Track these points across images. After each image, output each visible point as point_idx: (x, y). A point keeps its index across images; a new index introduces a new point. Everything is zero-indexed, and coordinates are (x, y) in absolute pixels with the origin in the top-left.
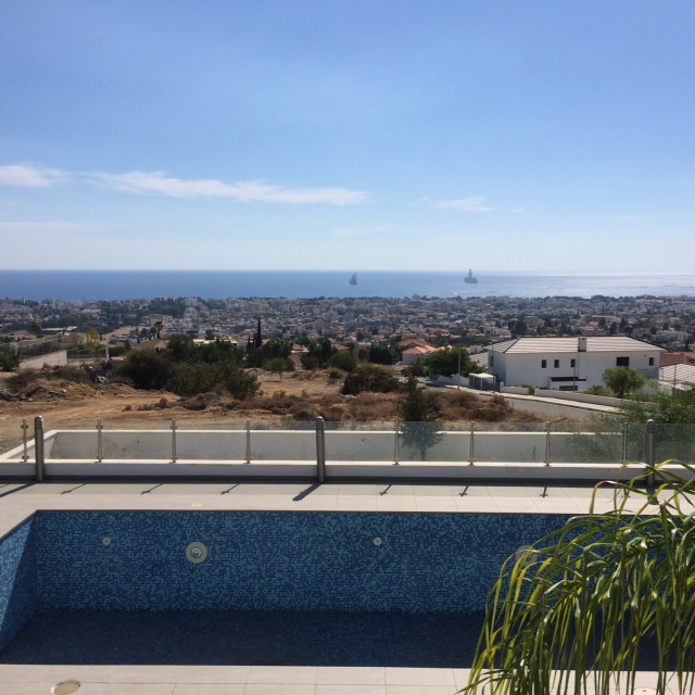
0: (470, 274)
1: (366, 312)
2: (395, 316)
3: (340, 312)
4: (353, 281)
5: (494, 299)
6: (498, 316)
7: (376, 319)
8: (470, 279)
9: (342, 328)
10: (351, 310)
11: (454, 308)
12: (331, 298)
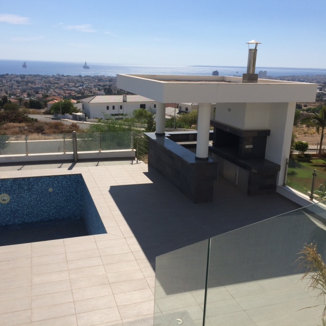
0: (86, 64)
1: (32, 83)
2: (47, 85)
3: (18, 82)
4: (25, 66)
5: (98, 77)
6: (99, 85)
7: (37, 86)
8: (86, 67)
9: (19, 91)
10: (24, 81)
11: (78, 81)
12: (12, 75)
